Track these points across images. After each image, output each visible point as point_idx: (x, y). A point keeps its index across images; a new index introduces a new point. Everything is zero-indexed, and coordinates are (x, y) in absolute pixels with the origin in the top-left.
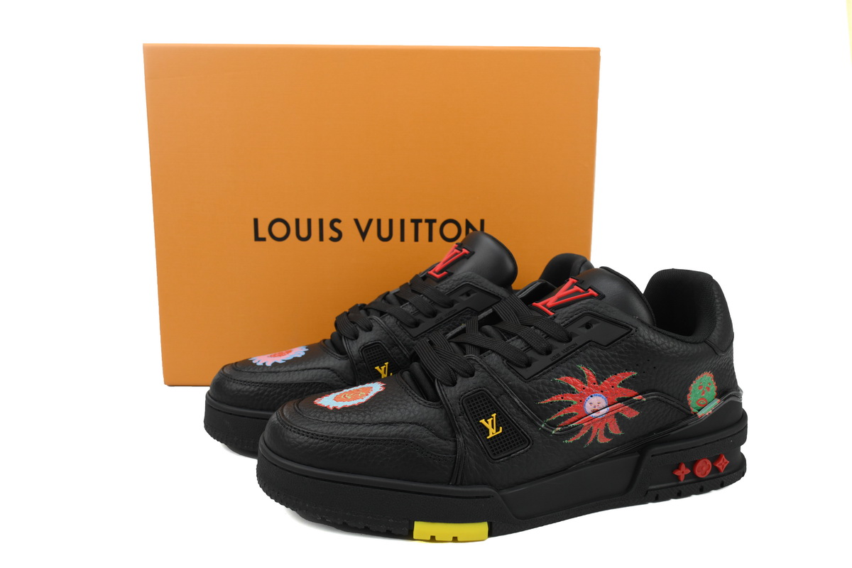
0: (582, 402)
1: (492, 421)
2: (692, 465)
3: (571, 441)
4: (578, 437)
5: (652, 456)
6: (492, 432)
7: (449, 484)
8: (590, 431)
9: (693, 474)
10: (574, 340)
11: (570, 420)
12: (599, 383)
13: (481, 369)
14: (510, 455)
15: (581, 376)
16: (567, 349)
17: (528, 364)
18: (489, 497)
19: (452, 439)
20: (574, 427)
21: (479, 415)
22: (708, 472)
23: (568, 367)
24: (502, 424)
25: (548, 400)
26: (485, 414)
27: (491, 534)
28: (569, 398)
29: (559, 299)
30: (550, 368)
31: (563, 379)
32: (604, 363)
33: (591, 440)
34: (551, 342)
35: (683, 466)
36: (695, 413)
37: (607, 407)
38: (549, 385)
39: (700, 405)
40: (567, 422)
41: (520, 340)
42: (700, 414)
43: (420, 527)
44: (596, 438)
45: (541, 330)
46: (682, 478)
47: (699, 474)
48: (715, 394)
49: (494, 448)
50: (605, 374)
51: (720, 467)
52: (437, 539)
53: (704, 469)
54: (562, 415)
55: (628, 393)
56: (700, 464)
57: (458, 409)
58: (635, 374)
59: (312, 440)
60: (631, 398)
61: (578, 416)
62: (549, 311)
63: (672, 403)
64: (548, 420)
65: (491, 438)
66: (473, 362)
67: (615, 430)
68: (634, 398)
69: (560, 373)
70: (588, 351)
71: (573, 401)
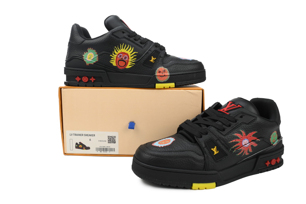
0: (241, 142)
1: (215, 149)
2: (270, 161)
3: (238, 155)
4: (240, 153)
5: (260, 159)
6: (216, 153)
7: (203, 170)
8: (244, 151)
9: (271, 164)
10: (238, 122)
11: (238, 148)
12: (246, 136)
13: (210, 132)
14: (221, 160)
15: (241, 133)
16: (236, 125)
17: (224, 130)
18: (216, 174)
19: (203, 155)
20: (239, 150)
21: (211, 147)
22: (275, 163)
23: (237, 131)
24: (218, 150)
25: (231, 142)
26: (213, 147)
27: (216, 186)
28: (237, 140)
29: (228, 108)
30: (231, 131)
31: (235, 134)
32: (247, 129)
33: (244, 154)
34: (230, 122)
35: (268, 162)
36: (272, 144)
37: (249, 143)
38: (231, 137)
39: (273, 141)
40: (237, 148)
41: (220, 122)
42: (274, 144)
43: (195, 185)
44: (245, 153)
45: (226, 119)
46: (268, 166)
47: (273, 164)
48: (277, 138)
49: (216, 158)
50: (247, 132)
51: (278, 161)
52: (200, 189)
53: (274, 162)
54: (236, 146)
55: (254, 138)
56: (273, 161)
57: (204, 145)
58: (257, 132)
59: (157, 157)
60: (256, 140)
61: (240, 146)
62: (226, 112)
63: (267, 141)
64: (232, 148)
65: (215, 155)
66: (207, 130)
67: (251, 151)
68: (257, 140)
69: (234, 133)
70: (242, 125)
71: (239, 141)
